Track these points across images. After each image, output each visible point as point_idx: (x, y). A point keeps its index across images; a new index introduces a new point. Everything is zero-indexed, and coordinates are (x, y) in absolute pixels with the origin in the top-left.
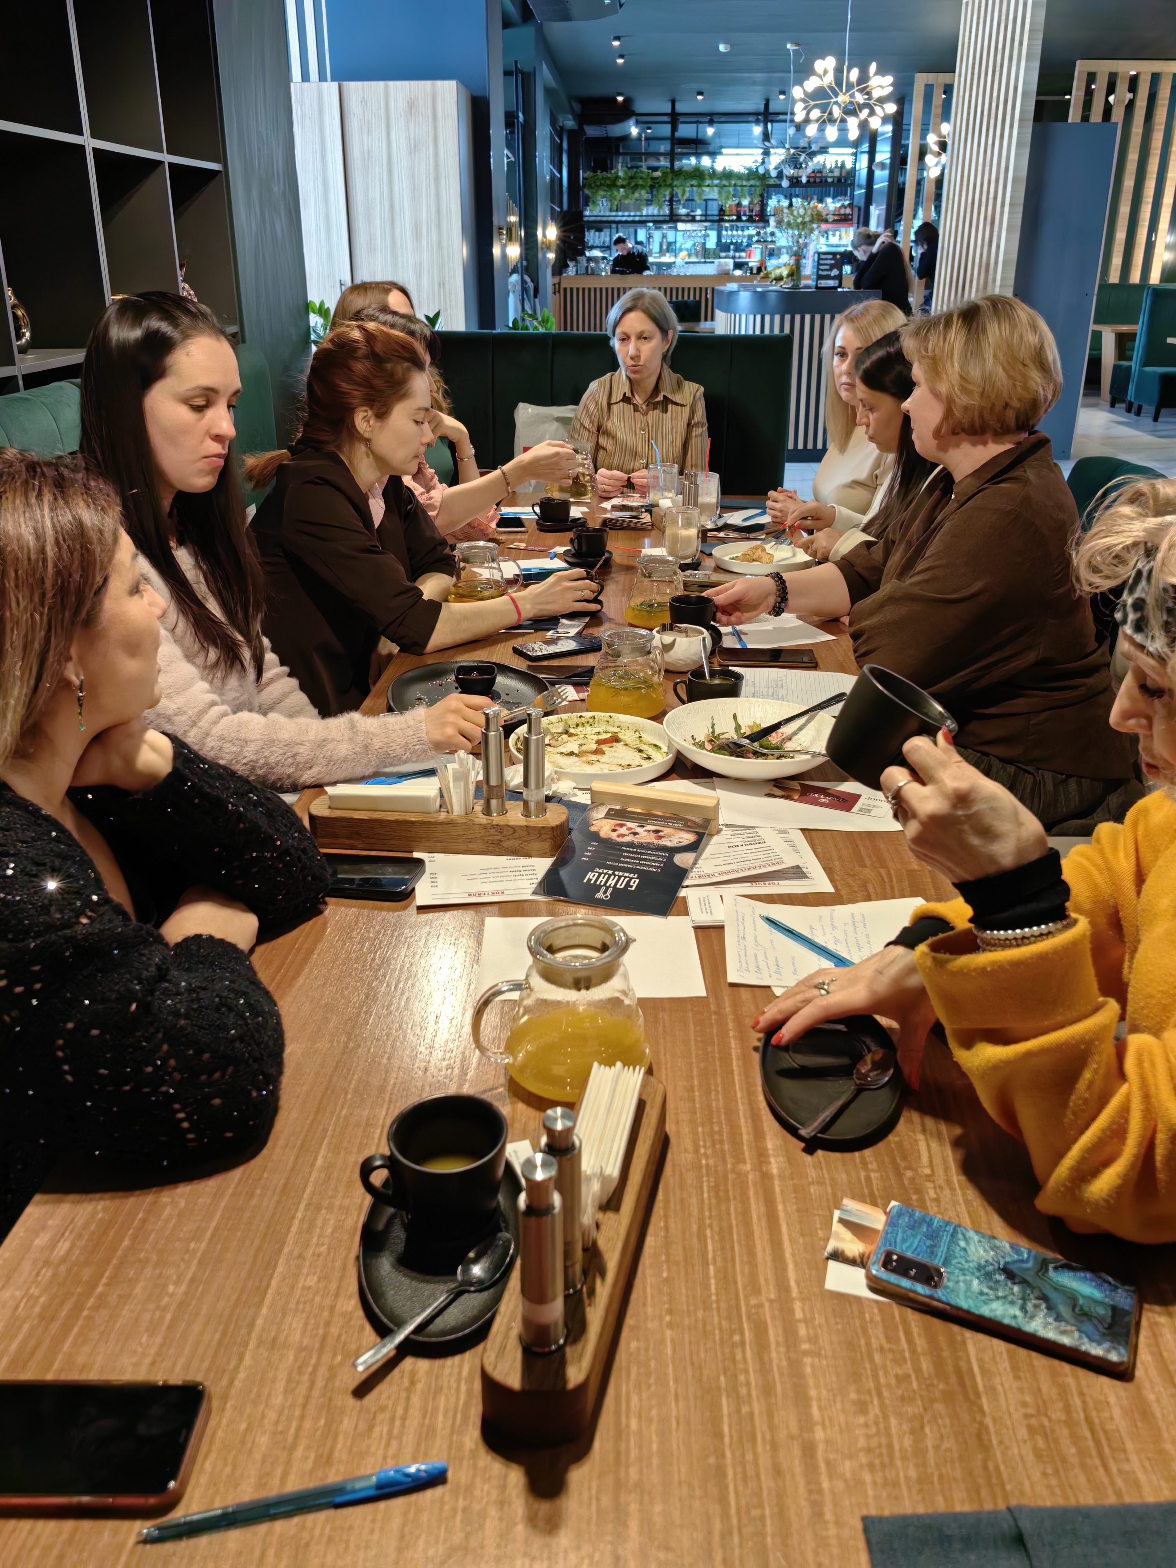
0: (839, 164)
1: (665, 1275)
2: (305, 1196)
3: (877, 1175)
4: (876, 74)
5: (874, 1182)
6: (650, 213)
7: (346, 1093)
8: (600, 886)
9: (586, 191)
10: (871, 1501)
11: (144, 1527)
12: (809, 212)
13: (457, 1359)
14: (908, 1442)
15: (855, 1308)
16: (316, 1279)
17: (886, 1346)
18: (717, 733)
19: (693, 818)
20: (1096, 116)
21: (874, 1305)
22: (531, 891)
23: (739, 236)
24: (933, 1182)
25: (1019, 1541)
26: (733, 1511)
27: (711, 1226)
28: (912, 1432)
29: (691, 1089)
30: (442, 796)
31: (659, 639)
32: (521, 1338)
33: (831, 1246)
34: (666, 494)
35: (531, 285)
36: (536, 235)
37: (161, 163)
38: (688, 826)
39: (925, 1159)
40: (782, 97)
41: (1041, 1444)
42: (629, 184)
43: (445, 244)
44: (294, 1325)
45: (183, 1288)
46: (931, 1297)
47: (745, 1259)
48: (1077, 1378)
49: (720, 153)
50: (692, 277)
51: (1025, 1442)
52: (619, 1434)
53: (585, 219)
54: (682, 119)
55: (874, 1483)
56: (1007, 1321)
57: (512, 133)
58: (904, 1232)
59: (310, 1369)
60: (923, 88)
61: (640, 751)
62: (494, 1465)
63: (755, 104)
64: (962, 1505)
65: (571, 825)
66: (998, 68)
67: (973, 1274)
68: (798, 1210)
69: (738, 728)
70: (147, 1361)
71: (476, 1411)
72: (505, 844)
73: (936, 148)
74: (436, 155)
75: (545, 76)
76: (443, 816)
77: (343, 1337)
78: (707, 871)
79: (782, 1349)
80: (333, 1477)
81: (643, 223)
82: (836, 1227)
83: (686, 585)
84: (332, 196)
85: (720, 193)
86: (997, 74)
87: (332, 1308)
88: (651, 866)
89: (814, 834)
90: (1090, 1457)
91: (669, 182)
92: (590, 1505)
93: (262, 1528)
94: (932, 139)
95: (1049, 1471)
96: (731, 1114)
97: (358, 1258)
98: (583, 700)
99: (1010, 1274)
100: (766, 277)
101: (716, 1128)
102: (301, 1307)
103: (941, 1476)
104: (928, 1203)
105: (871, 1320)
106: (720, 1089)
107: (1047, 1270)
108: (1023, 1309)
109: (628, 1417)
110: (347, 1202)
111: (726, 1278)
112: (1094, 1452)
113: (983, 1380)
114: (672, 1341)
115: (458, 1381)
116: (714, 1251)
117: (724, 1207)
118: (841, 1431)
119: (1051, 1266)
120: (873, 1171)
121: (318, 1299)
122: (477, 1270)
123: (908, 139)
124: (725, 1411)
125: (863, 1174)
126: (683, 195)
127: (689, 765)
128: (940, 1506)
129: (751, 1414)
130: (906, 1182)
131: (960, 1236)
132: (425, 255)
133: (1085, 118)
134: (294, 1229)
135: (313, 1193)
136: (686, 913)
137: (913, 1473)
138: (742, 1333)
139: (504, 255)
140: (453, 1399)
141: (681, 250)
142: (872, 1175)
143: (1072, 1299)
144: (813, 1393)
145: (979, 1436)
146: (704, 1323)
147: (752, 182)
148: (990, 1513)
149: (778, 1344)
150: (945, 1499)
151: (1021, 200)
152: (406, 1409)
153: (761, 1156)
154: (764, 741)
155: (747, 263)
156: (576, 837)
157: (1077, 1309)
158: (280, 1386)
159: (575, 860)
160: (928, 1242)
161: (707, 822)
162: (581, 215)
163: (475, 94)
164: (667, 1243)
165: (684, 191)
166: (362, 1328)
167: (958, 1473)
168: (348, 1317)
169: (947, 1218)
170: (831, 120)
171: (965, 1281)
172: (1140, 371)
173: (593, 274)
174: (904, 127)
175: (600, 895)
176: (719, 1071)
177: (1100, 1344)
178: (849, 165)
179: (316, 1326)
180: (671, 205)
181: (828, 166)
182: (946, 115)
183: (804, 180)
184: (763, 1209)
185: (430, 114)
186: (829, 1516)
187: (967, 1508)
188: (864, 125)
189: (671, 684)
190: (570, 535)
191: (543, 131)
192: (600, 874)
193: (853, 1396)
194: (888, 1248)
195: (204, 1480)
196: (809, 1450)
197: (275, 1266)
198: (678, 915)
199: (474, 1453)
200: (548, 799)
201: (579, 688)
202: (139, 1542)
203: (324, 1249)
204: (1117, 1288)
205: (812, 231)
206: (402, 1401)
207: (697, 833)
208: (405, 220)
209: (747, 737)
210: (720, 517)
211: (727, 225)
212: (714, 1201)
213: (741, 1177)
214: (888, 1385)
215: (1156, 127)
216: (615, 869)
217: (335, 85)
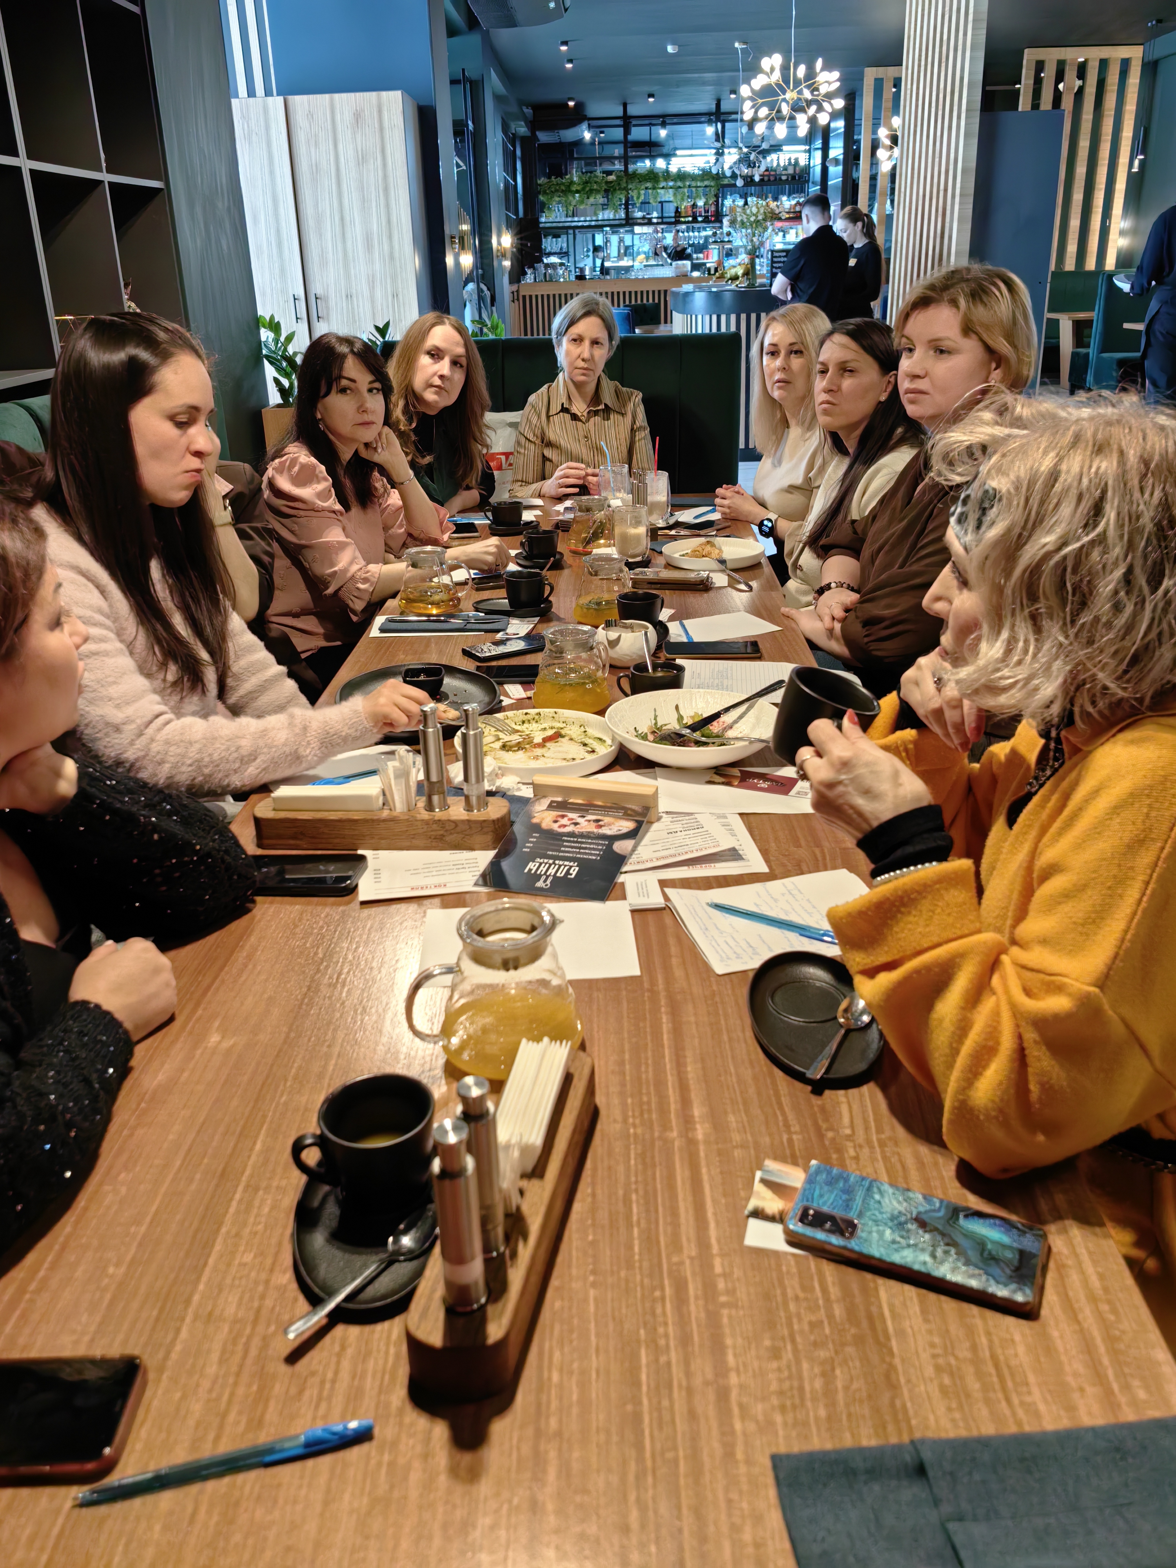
0: (793, 161)
1: (590, 1238)
2: (244, 1179)
3: (800, 1137)
4: (822, 70)
5: (796, 1143)
6: (606, 217)
7: (286, 1080)
8: (540, 876)
9: (541, 198)
10: (781, 1440)
11: (79, 1492)
12: (762, 211)
13: (386, 1325)
14: (818, 1384)
15: (773, 1262)
16: (252, 1255)
17: (801, 1295)
18: (659, 724)
19: (633, 807)
20: (1046, 103)
21: (789, 1257)
22: (473, 882)
23: (695, 237)
24: (853, 1141)
25: (920, 1471)
26: (648, 1454)
27: (636, 1191)
28: (824, 1374)
29: (622, 1063)
30: (384, 794)
31: (602, 635)
32: (444, 1300)
33: (752, 1204)
34: (618, 494)
35: (487, 293)
36: (490, 243)
37: (101, 182)
38: (627, 814)
39: (846, 1120)
40: (733, 96)
41: (947, 1381)
42: (583, 189)
43: (397, 255)
44: (230, 1299)
45: (123, 1270)
46: (844, 1248)
47: (669, 1220)
48: (984, 1318)
49: (675, 155)
50: (650, 280)
51: (931, 1380)
52: (542, 1386)
53: (541, 225)
54: (634, 122)
55: (785, 1424)
56: (916, 1267)
57: (462, 141)
58: (821, 1188)
59: (244, 1340)
60: (872, 83)
61: (585, 745)
62: (420, 1421)
63: (706, 104)
64: (868, 1439)
65: (513, 818)
66: (944, 59)
67: (886, 1224)
68: (722, 1173)
69: (680, 718)
70: (86, 1338)
71: (403, 1371)
72: (448, 839)
73: (888, 142)
74: (385, 165)
75: (494, 82)
76: (385, 814)
77: (277, 1309)
78: (645, 858)
79: (701, 1302)
80: (263, 1438)
81: (599, 227)
82: (758, 1186)
83: (636, 583)
84: (282, 211)
85: (675, 195)
86: (943, 65)
87: (267, 1282)
88: (591, 854)
89: (752, 818)
90: (994, 1391)
91: (624, 185)
92: (510, 1455)
93: (193, 1489)
94: (883, 133)
95: (954, 1405)
96: (660, 1083)
97: (292, 1235)
98: (529, 698)
99: (922, 1223)
100: (722, 277)
101: (645, 1099)
102: (237, 1282)
103: (849, 1415)
104: (848, 1162)
105: (788, 1272)
106: (650, 1062)
107: (958, 1219)
108: (933, 1256)
109: (550, 1371)
110: (284, 1183)
111: (650, 1240)
112: (997, 1387)
113: (893, 1323)
114: (596, 1300)
115: (388, 1345)
116: (638, 1214)
117: (649, 1173)
118: (754, 1376)
119: (961, 1216)
120: (796, 1133)
121: (253, 1274)
122: (407, 1241)
123: (860, 134)
124: (644, 1360)
125: (785, 1137)
126: (638, 198)
127: (632, 757)
128: (847, 1441)
129: (669, 1364)
130: (827, 1143)
131: (875, 1190)
132: (377, 266)
133: (1035, 106)
134: (232, 1210)
135: (252, 1176)
136: (624, 898)
137: (822, 1413)
138: (662, 1289)
139: (457, 264)
140: (381, 1362)
141: (639, 253)
142: (795, 1137)
143: (981, 1244)
144: (729, 1341)
145: (887, 1376)
146: (627, 1281)
147: (706, 183)
148: (894, 1447)
149: (697, 1298)
150: (853, 1435)
151: (971, 191)
152: (336, 1373)
153: (687, 1121)
154: (705, 730)
155: (704, 264)
156: (518, 829)
157: (986, 1254)
158: (215, 1356)
159: (517, 850)
160: (844, 1197)
161: (646, 810)
162: (537, 222)
163: (421, 104)
164: (593, 1210)
165: (638, 194)
166: (295, 1300)
167: (866, 1411)
168: (282, 1289)
169: (864, 1174)
170: (781, 119)
171: (878, 1232)
172: (1098, 357)
173: (551, 281)
174: (856, 122)
175: (540, 884)
176: (650, 1045)
177: (1006, 1285)
178: (803, 162)
179: (251, 1299)
180: (627, 209)
181: (782, 164)
182: (896, 109)
183: (757, 178)
184: (687, 1173)
185: (376, 125)
186: (740, 1455)
187: (873, 1443)
188: (813, 121)
189: (615, 678)
190: (522, 538)
191: (495, 140)
192: (541, 864)
193: (767, 1343)
194: (805, 1203)
195: (139, 1446)
196: (723, 1395)
197: (213, 1246)
198: (616, 899)
199: (401, 1412)
200: (490, 794)
201: (527, 686)
202: (74, 1506)
203: (260, 1227)
204: (1024, 1233)
205: (765, 229)
206: (333, 1366)
207: (637, 821)
208: (356, 232)
209: (688, 727)
210: (672, 515)
211: (684, 227)
212: (640, 1167)
213: (667, 1144)
214: (802, 1332)
215: (1106, 113)
216: (555, 858)
217: (280, 99)
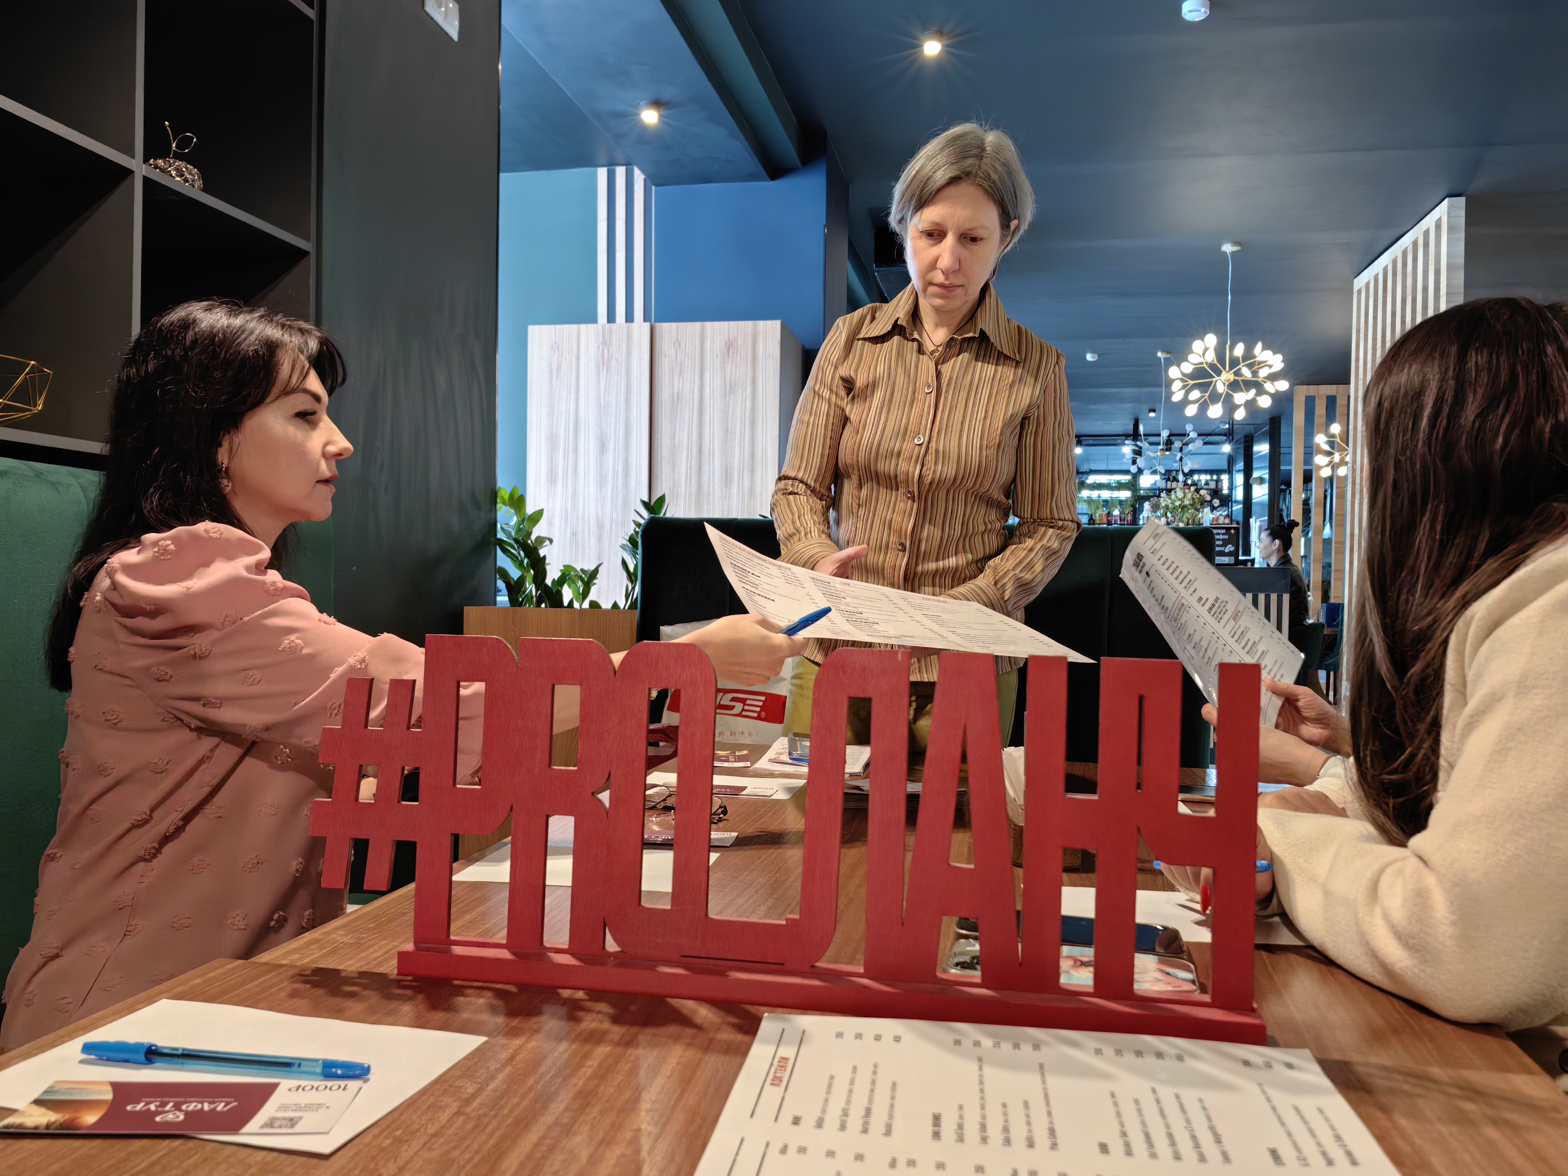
4: (1264, 350)
60: (1303, 400)
63: (1124, 425)
73: (1327, 448)
74: (754, 396)
94: (1321, 440)
163: (808, 346)
170: (1215, 398)
185: (749, 355)
208: (715, 465)
217: (646, 326)
